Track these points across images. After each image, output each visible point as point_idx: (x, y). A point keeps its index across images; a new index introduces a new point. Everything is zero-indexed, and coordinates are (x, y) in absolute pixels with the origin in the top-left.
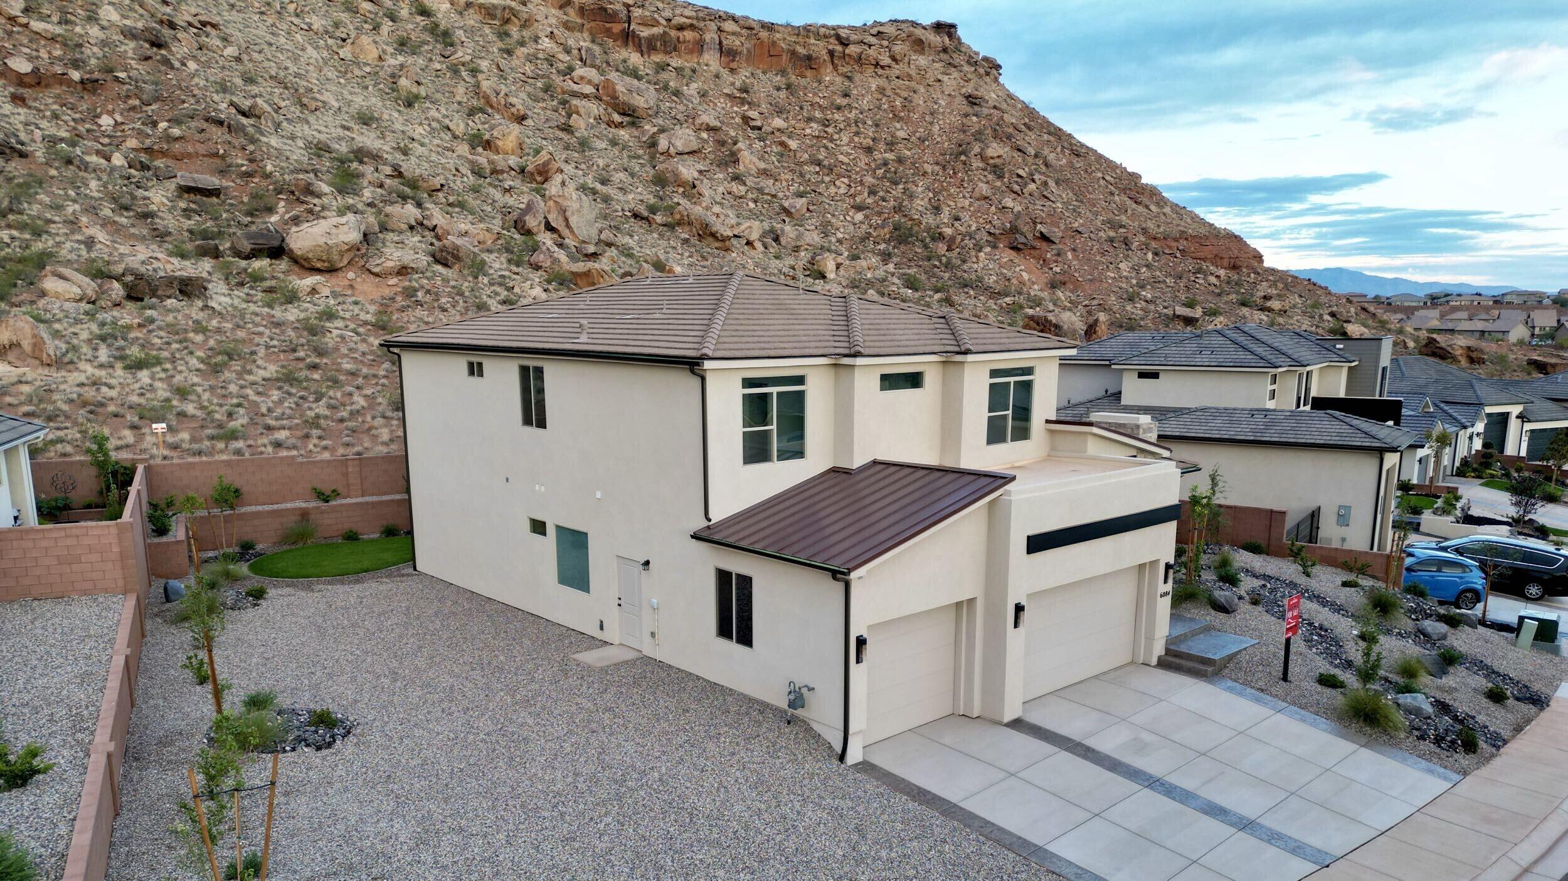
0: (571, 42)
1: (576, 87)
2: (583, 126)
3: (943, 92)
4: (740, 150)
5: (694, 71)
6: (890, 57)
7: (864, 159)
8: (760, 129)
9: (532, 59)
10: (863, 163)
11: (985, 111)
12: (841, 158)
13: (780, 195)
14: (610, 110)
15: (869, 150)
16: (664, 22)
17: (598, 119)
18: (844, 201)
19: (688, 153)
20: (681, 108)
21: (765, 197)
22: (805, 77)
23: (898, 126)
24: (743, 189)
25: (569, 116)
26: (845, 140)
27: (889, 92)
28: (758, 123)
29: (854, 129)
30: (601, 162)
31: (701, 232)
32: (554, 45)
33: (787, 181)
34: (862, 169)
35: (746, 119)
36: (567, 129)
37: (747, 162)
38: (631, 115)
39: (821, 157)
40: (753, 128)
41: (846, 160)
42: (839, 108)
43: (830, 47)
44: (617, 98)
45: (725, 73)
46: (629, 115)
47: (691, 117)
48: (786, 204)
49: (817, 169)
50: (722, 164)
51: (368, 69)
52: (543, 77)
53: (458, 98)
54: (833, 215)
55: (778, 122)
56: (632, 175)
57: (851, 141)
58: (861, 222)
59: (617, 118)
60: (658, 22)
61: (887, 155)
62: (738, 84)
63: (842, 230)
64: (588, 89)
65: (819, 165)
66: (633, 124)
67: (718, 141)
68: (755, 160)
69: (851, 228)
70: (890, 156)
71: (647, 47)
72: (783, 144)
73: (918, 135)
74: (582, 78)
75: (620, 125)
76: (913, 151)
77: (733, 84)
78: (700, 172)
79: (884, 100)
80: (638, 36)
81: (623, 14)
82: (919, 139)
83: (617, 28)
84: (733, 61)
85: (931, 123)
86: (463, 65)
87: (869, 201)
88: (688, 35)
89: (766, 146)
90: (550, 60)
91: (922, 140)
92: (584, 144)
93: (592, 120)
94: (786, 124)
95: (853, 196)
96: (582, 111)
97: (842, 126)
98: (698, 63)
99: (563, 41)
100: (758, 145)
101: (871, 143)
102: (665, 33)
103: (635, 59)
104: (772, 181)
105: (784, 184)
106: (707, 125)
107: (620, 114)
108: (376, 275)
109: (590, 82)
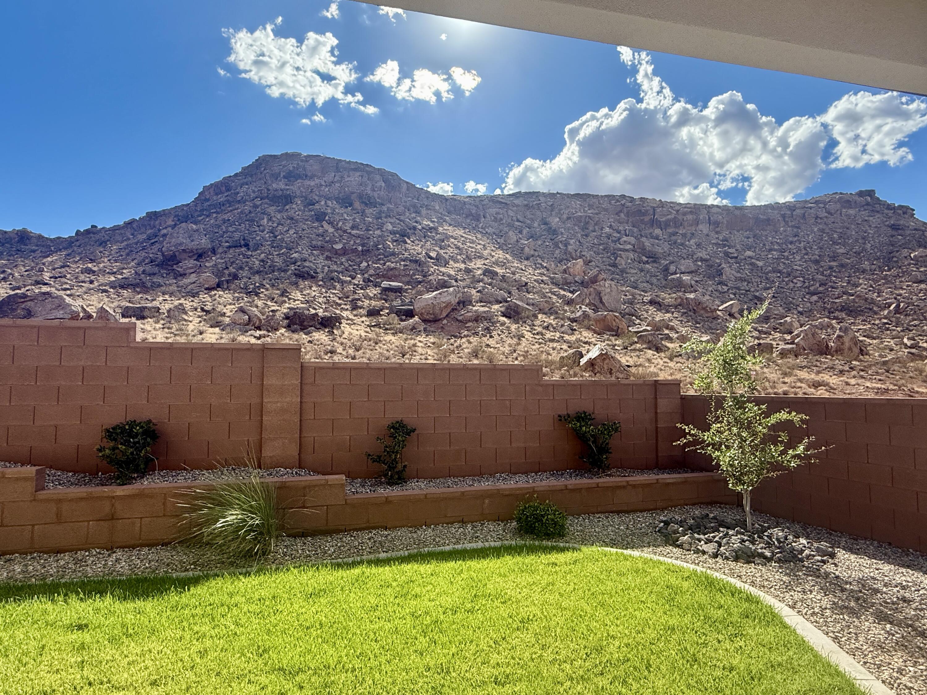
0: (621, 228)
1: (621, 247)
2: (623, 263)
3: (870, 226)
4: (723, 268)
5: (693, 234)
6: (826, 212)
7: (814, 267)
8: (736, 258)
9: (599, 237)
10: (813, 268)
11: (908, 232)
12: (795, 267)
13: (752, 289)
14: (640, 255)
15: (817, 262)
16: (675, 212)
17: (633, 260)
18: (801, 291)
19: (688, 273)
20: (685, 251)
21: (742, 292)
22: (766, 230)
23: (838, 247)
24: (725, 288)
25: (616, 259)
26: (798, 258)
27: (827, 231)
28: (736, 255)
29: (804, 252)
30: (632, 279)
31: (695, 308)
32: (611, 231)
33: (757, 282)
34: (812, 272)
35: (727, 254)
36: (614, 265)
37: (728, 274)
38: (653, 258)
39: (780, 268)
40: (732, 258)
41: (800, 268)
42: (791, 243)
43: (782, 213)
44: (645, 249)
45: (712, 234)
46: (652, 257)
47: (690, 256)
48: (757, 294)
49: (779, 275)
50: (711, 277)
51: (510, 246)
52: (603, 244)
53: (555, 256)
54: (794, 299)
55: (749, 253)
56: (652, 284)
57: (802, 258)
58: (816, 301)
59: (645, 259)
60: (671, 212)
61: (832, 263)
62: (721, 238)
63: (801, 306)
64: (629, 247)
65: (779, 272)
66: (654, 262)
67: (708, 266)
68: (733, 272)
69: (809, 305)
70: (834, 264)
71: (664, 226)
72: (752, 264)
73: (854, 250)
74: (625, 242)
75: (647, 262)
76: (852, 259)
77: (718, 238)
78: (697, 281)
79: (824, 235)
80: (660, 222)
81: (651, 212)
82: (855, 253)
83: (647, 219)
84: (718, 227)
85: (865, 243)
86: (561, 242)
87: (821, 289)
88: (690, 217)
89: (741, 266)
90: (609, 236)
91: (858, 253)
92: (623, 271)
93: (629, 261)
94: (754, 254)
95: (808, 287)
96: (624, 256)
97: (795, 251)
98: (696, 230)
99: (617, 228)
100: (735, 266)
101: (818, 258)
102: (675, 217)
103: (658, 231)
104: (746, 283)
105: (755, 284)
106: (701, 258)
107: (646, 257)
108: (460, 321)
109: (629, 243)
